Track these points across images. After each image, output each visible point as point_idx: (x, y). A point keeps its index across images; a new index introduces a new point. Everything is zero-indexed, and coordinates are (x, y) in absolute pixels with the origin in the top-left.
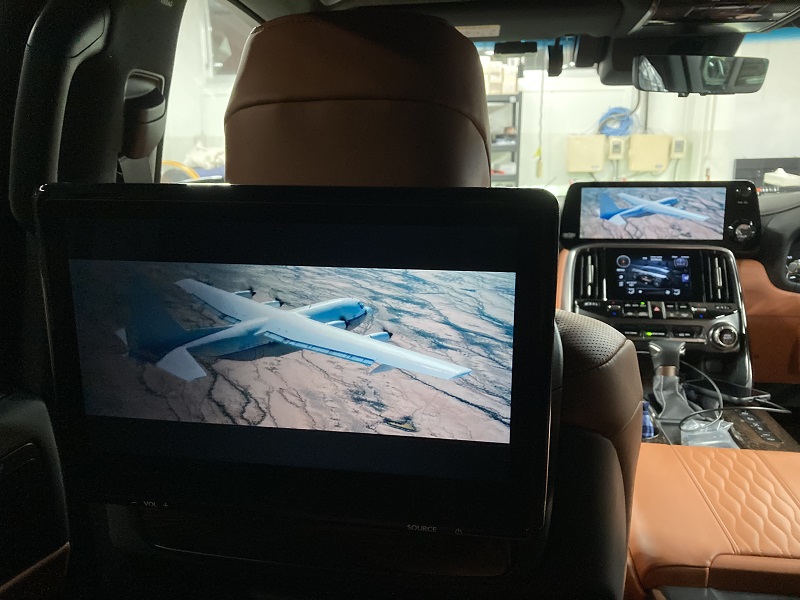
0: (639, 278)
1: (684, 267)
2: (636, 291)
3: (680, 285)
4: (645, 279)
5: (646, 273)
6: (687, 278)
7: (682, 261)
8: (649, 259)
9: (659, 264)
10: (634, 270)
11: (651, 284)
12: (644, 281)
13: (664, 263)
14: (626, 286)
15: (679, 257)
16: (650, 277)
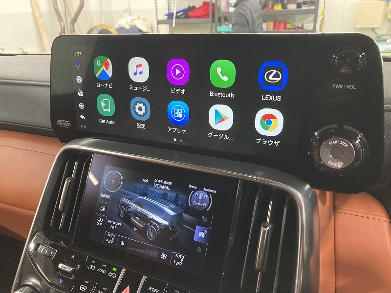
0: (127, 218)
1: (204, 212)
2: (118, 240)
3: (189, 246)
4: (136, 221)
5: (139, 209)
6: (202, 235)
7: (202, 198)
8: (151, 183)
9: (164, 197)
10: (124, 200)
11: (143, 232)
12: (133, 225)
13: (172, 195)
14: (106, 226)
15: (200, 188)
16: (144, 218)
